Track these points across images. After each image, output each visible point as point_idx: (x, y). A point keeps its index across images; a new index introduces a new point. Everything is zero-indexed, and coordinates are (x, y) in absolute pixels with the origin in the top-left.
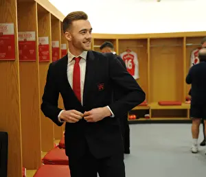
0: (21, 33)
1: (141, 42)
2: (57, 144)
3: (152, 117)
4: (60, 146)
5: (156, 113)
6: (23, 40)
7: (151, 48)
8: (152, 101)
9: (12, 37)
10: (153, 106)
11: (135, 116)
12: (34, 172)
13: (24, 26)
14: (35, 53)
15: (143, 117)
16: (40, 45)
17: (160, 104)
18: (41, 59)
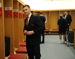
0: (14, 10)
1: (48, 12)
2: (24, 41)
3: (51, 33)
4: (25, 41)
5: (52, 32)
6: (14, 12)
7: (50, 14)
8: (51, 29)
9: (11, 11)
10: (51, 30)
11: (46, 33)
12: (17, 48)
13: (15, 8)
14: (18, 15)
15: (48, 33)
16: (19, 13)
17: (53, 30)
18: (20, 17)
